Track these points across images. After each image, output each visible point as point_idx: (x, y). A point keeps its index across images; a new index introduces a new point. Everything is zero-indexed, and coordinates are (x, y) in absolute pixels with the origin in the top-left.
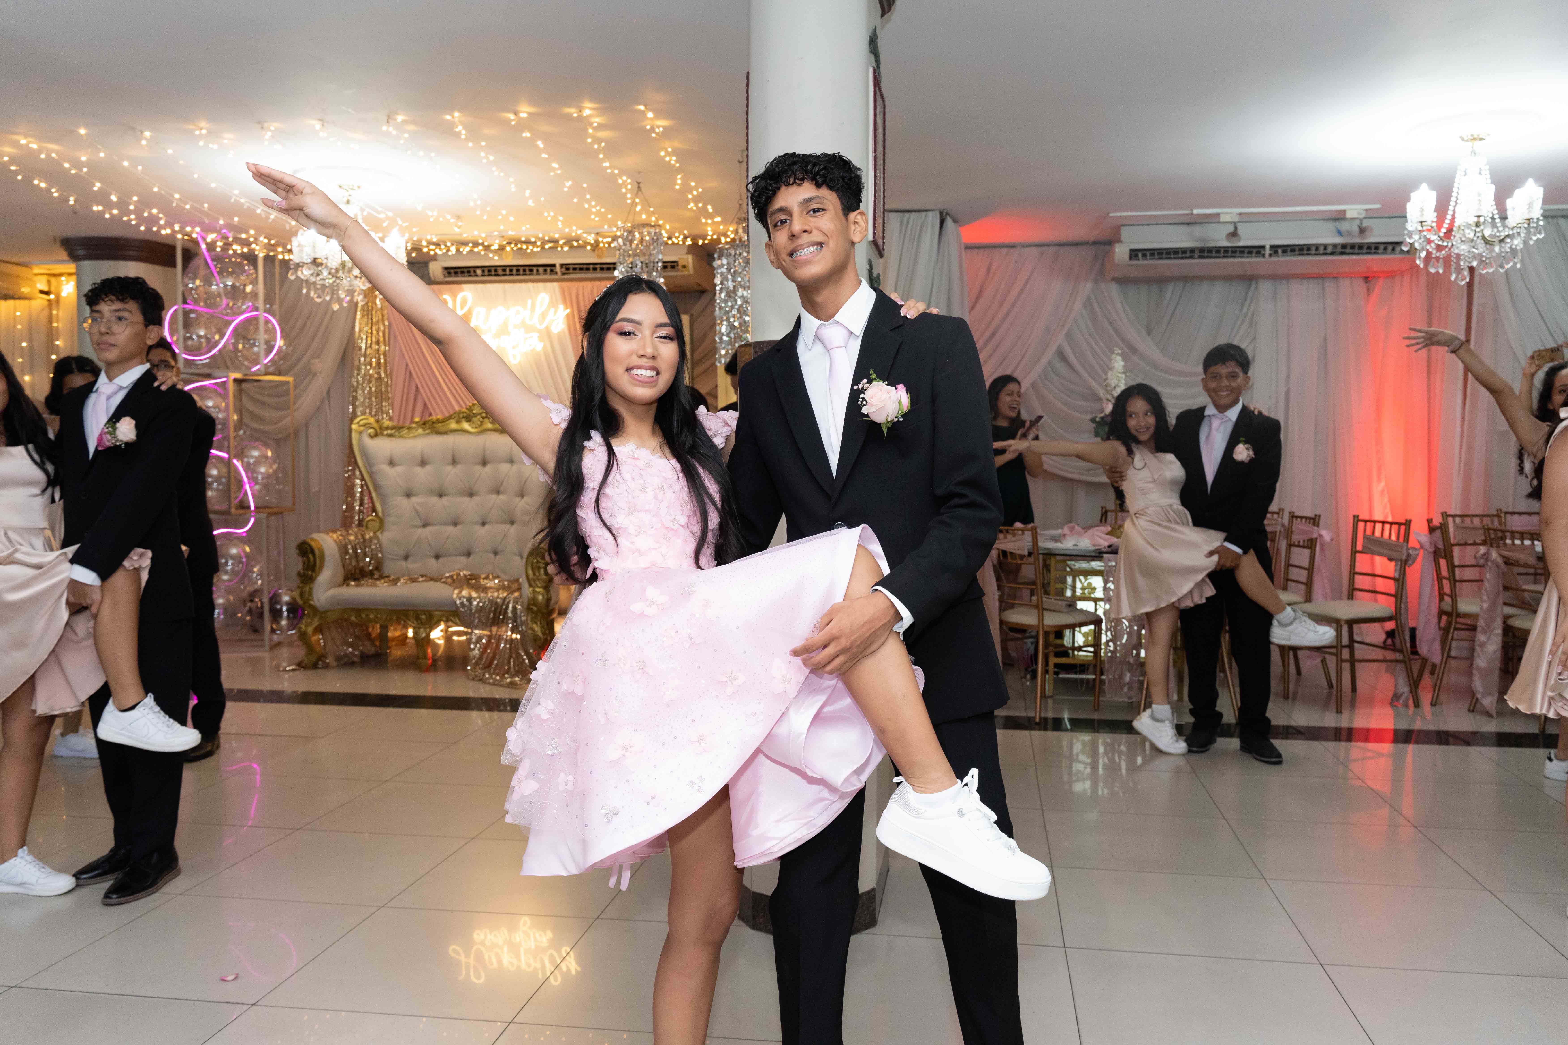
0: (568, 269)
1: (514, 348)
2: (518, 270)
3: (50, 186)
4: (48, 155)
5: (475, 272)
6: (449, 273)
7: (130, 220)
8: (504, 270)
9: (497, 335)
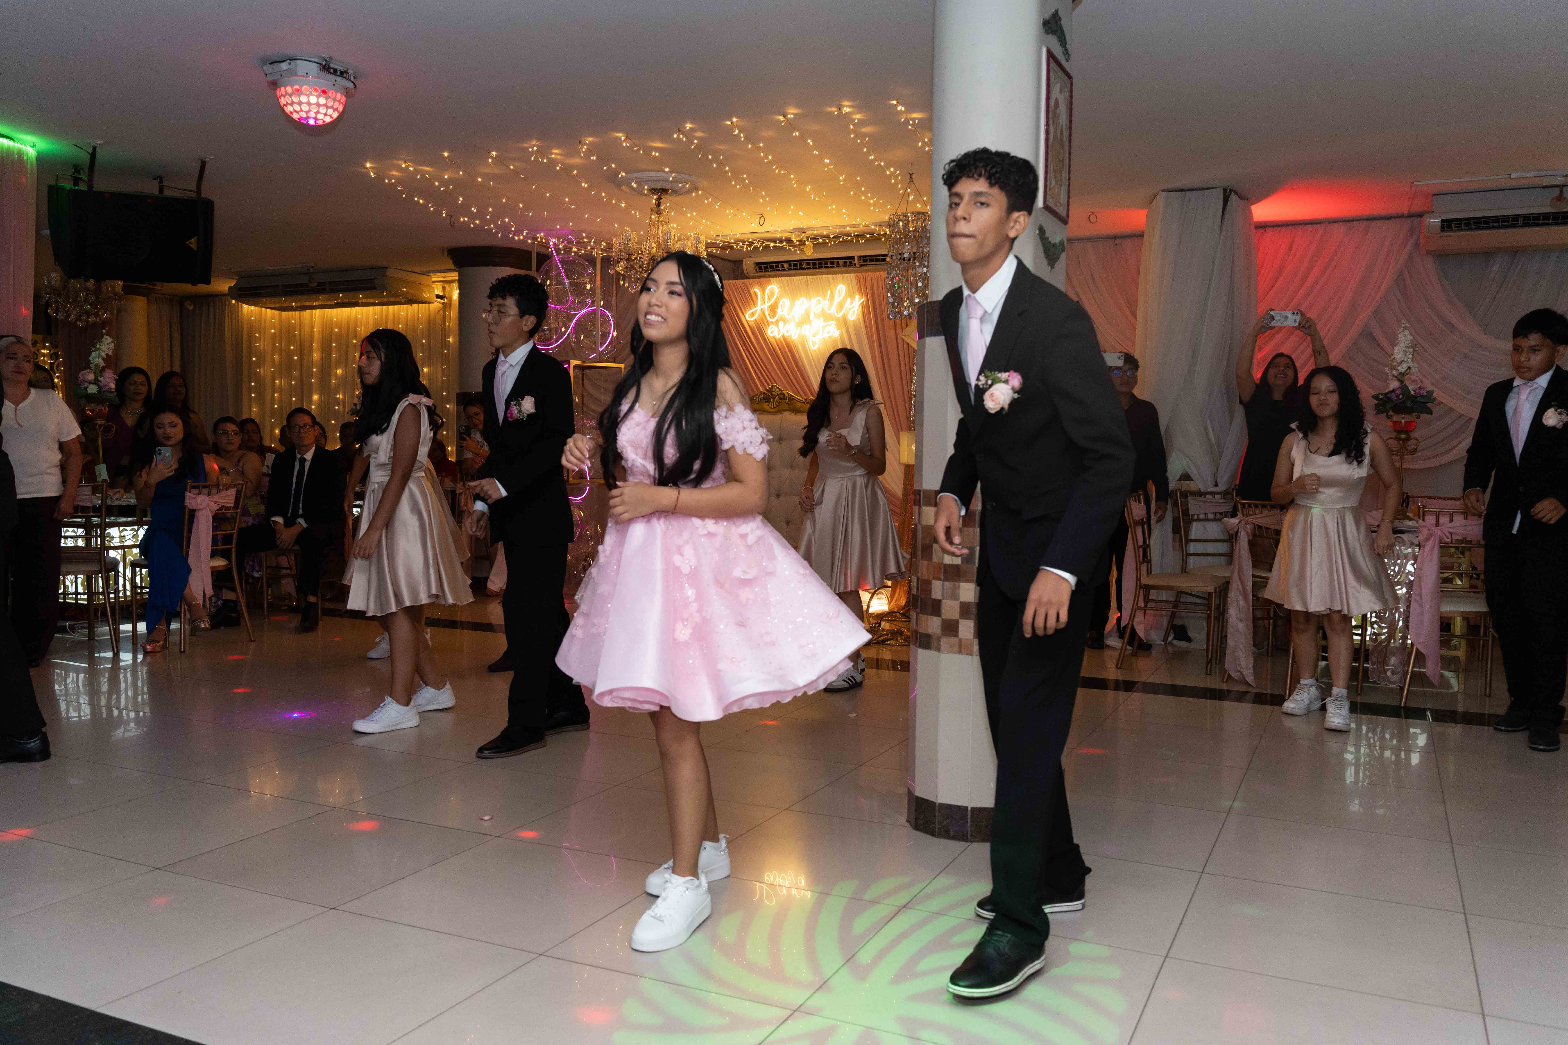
0: (865, 261)
1: (814, 335)
2: (821, 264)
3: (427, 201)
4: (423, 176)
5: (783, 266)
6: (760, 268)
7: (490, 230)
8: (809, 264)
9: (800, 324)
